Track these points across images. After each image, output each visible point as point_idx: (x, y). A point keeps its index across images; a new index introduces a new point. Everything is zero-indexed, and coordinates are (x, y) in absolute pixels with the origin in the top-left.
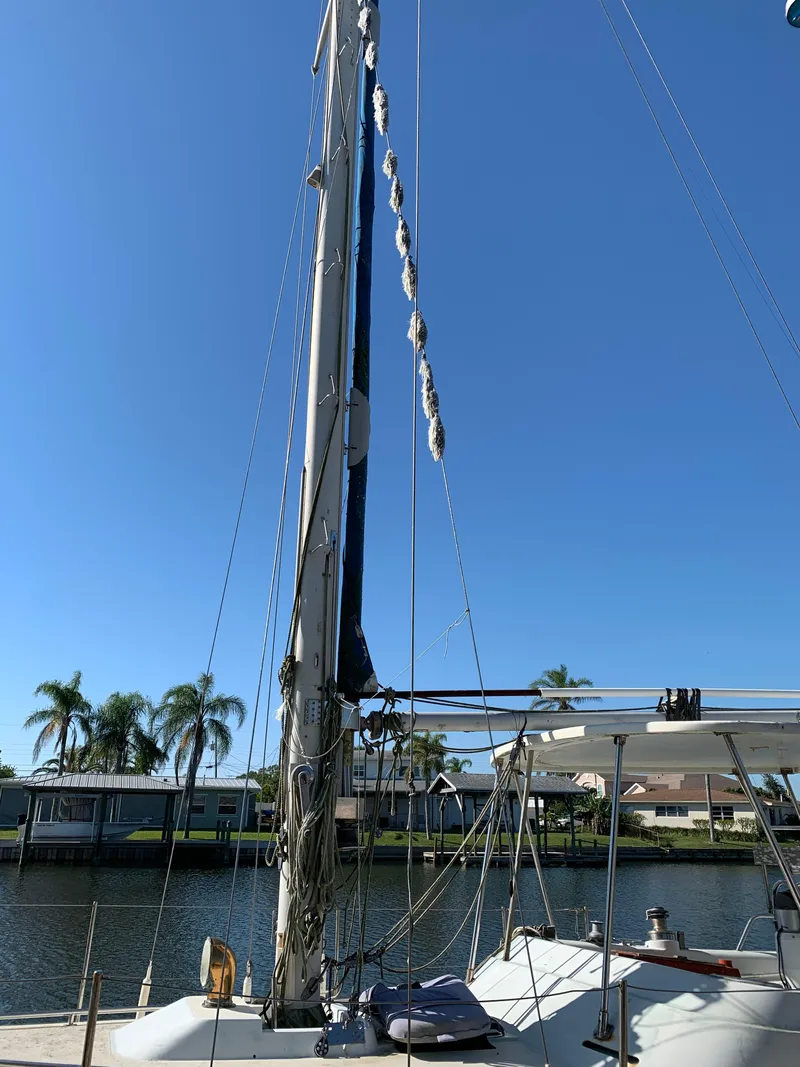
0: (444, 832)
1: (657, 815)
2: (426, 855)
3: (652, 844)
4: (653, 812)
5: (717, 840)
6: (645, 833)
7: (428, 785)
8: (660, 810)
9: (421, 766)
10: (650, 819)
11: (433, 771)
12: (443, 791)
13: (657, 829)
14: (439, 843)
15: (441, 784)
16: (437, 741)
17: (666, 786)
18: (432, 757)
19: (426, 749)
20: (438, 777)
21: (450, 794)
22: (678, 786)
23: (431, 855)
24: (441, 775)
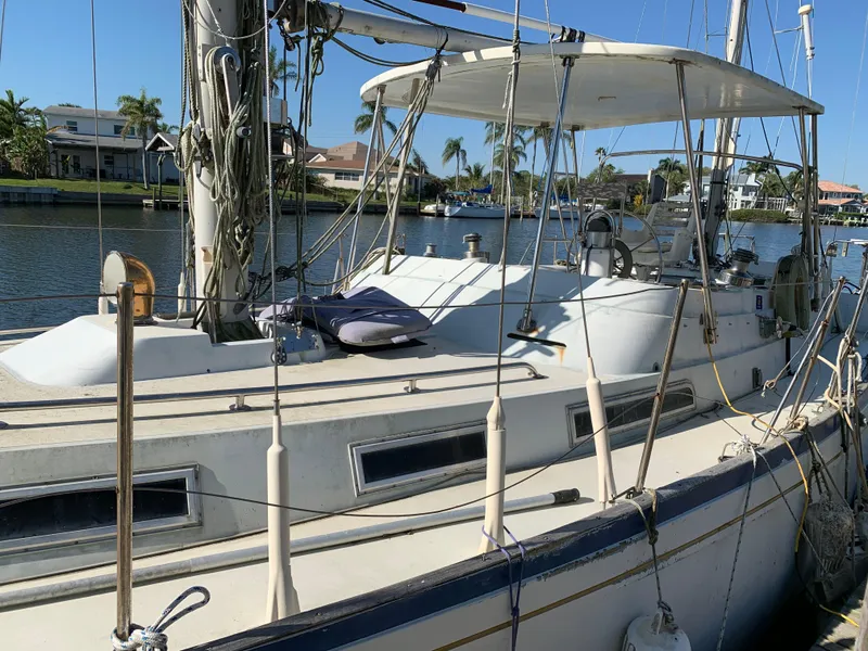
0: (162, 184)
1: (336, 178)
2: (145, 201)
3: (331, 200)
4: (333, 175)
5: (378, 198)
6: (327, 192)
7: (145, 145)
8: (339, 175)
9: (136, 126)
10: (331, 181)
11: (149, 132)
12: (160, 149)
13: (335, 189)
14: (158, 193)
15: (159, 142)
16: (152, 104)
17: (342, 158)
18: (148, 118)
19: (142, 112)
20: (155, 138)
21: (167, 152)
22: (351, 158)
23: (151, 202)
24: (159, 135)
